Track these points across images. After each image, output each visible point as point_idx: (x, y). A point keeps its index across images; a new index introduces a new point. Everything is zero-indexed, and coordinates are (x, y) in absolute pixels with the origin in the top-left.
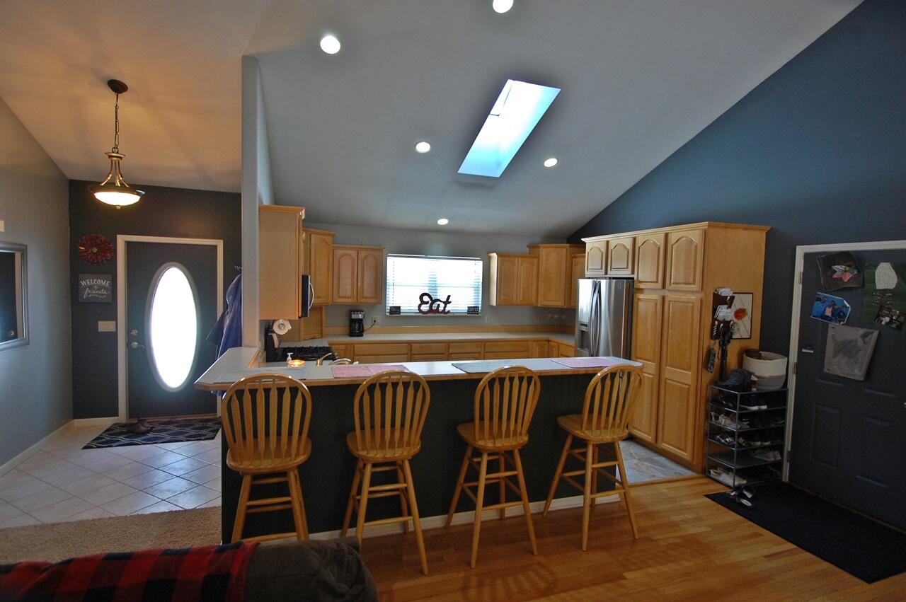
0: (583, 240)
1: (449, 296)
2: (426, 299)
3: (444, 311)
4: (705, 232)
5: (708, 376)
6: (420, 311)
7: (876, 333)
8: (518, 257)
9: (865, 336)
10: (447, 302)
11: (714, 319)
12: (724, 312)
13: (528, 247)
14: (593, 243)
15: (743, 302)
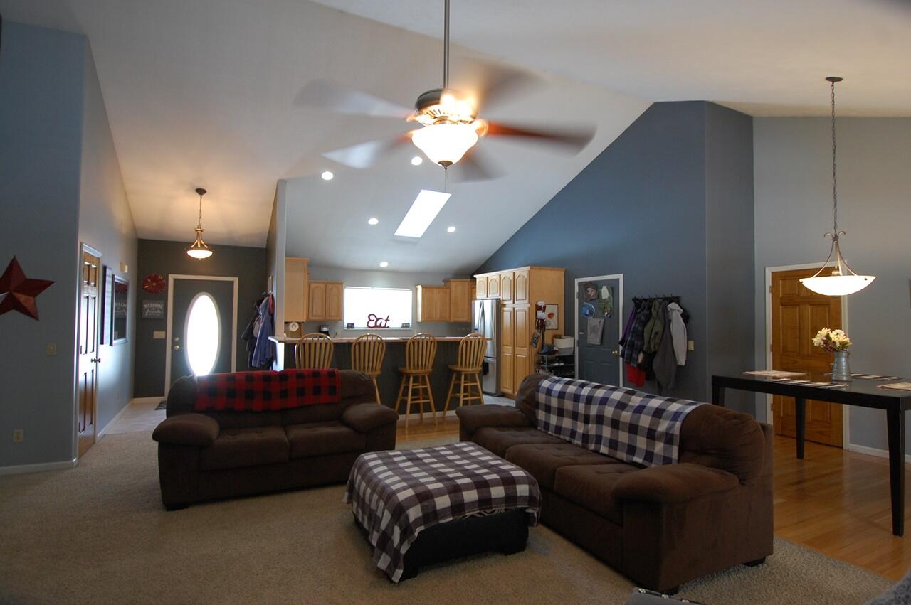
0: (475, 276)
1: (388, 316)
2: (372, 318)
3: (385, 327)
4: (529, 272)
5: (535, 350)
6: (369, 327)
7: (603, 320)
8: (437, 288)
9: (600, 322)
10: (387, 320)
11: (536, 318)
12: (540, 314)
13: (444, 281)
14: (480, 278)
15: (549, 309)
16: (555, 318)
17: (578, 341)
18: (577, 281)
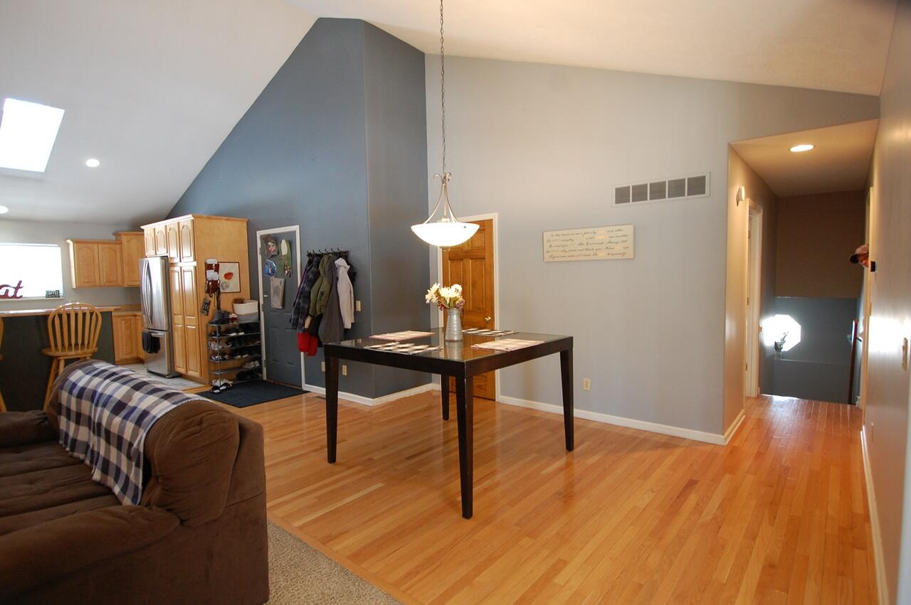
0: (142, 227)
1: (20, 282)
3: (14, 296)
4: (193, 221)
5: (206, 319)
7: (283, 280)
8: (98, 243)
9: (281, 283)
10: (17, 288)
11: (207, 280)
12: (211, 274)
13: (113, 234)
14: (148, 229)
15: (224, 269)
16: (235, 279)
17: (263, 305)
18: (259, 233)
